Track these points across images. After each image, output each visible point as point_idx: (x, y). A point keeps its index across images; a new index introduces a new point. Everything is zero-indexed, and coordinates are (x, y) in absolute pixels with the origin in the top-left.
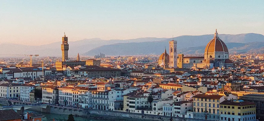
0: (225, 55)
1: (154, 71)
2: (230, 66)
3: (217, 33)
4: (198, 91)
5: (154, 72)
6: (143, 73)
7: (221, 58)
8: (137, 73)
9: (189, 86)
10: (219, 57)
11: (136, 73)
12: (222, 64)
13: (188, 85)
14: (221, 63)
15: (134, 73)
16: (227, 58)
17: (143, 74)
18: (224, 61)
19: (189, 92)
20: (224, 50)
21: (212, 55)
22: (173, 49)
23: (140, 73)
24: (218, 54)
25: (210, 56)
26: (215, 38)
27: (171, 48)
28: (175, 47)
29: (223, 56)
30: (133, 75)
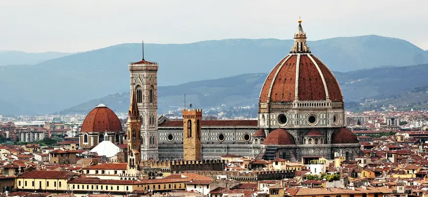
0: (331, 113)
3: (303, 37)
6: (65, 178)
7: (319, 124)
8: (44, 181)
10: (312, 119)
11: (37, 181)
12: (323, 145)
15: (30, 181)
16: (339, 123)
17: (64, 182)
18: (329, 136)
20: (327, 95)
21: (285, 114)
22: (145, 94)
23: (56, 180)
24: (307, 110)
25: (279, 116)
26: (298, 52)
27: (139, 88)
28: (152, 86)
29: (326, 116)
30: (25, 188)
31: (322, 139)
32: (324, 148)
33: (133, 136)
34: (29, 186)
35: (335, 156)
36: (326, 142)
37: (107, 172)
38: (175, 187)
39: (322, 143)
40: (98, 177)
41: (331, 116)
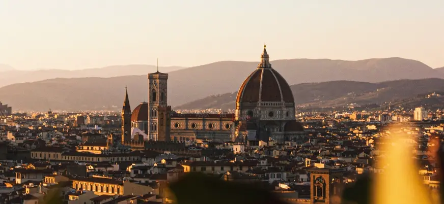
0: (285, 110)
1: (90, 148)
2: (298, 137)
3: (265, 56)
4: (152, 195)
5: (92, 149)
6: (60, 152)
7: (276, 118)
8: (47, 154)
9: (143, 184)
10: (271, 114)
11: (43, 153)
12: (278, 132)
13: (140, 181)
14: (276, 130)
15: (39, 153)
16: (291, 117)
17: (59, 154)
18: (283, 126)
19: (132, 196)
20: (282, 97)
21: (252, 110)
22: (158, 95)
23: (55, 153)
24: (268, 107)
25: (248, 112)
26: (263, 67)
27: (154, 91)
28: (164, 90)
29: (281, 112)
30: (36, 158)
31: (277, 129)
32: (279, 135)
33: (125, 124)
34: (38, 157)
35: (270, 140)
36: (280, 131)
37: (94, 148)
38: (134, 159)
39: (277, 131)
40: (89, 151)
41: (284, 112)
